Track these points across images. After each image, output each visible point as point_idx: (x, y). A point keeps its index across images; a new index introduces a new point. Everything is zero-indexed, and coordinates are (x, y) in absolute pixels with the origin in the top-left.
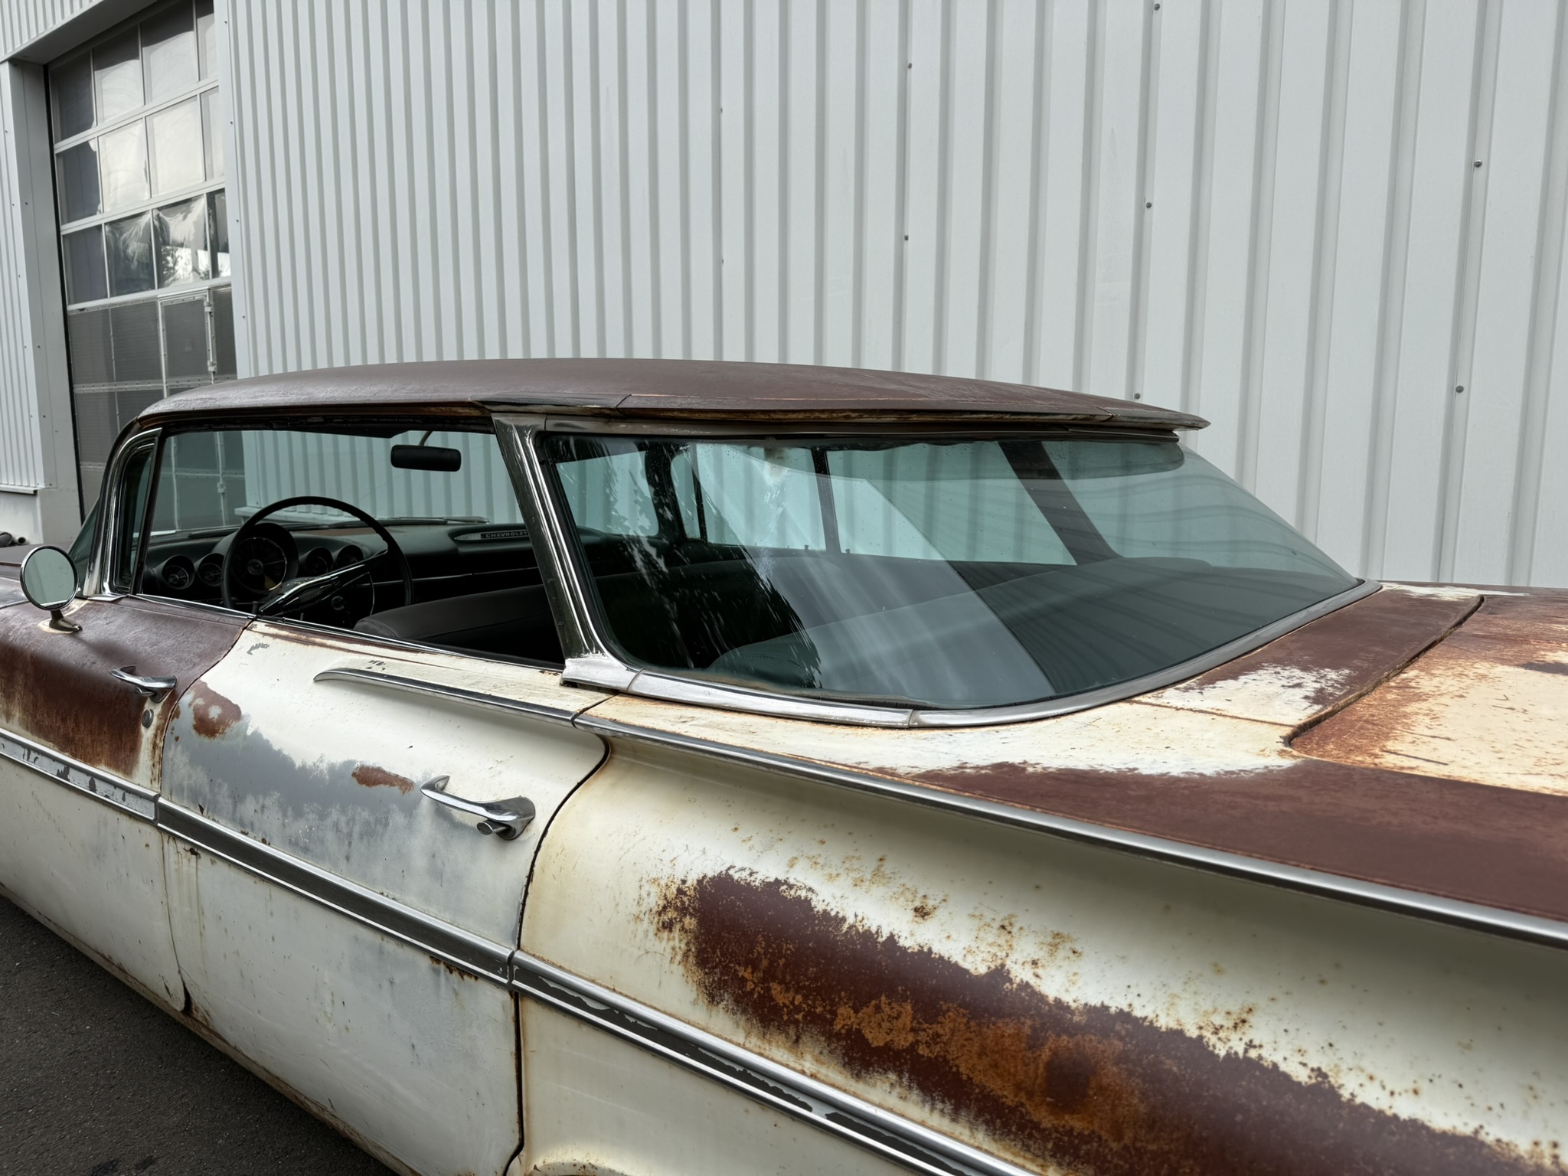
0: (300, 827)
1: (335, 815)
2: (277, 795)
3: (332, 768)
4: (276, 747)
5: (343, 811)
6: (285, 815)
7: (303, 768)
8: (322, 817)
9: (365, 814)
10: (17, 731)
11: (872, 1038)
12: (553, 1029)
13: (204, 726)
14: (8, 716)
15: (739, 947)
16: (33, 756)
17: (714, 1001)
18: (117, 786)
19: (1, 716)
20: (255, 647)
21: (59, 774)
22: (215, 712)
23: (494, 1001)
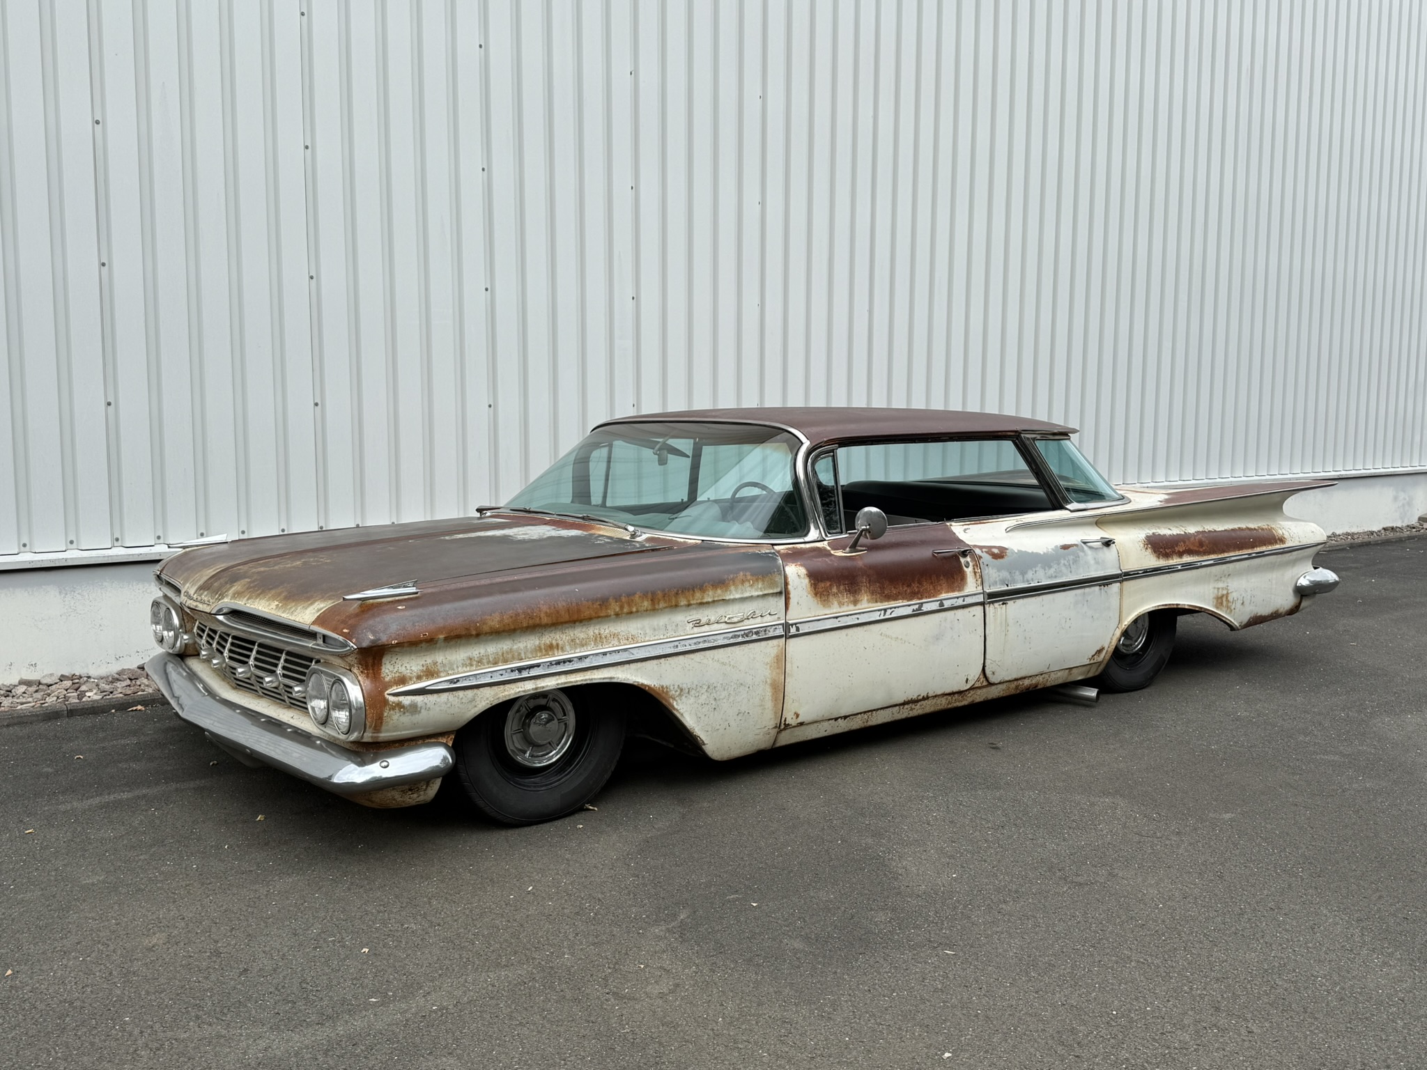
0: (1052, 571)
1: (1062, 562)
2: (1040, 565)
3: (1052, 549)
4: (1030, 551)
5: (1065, 559)
6: (1045, 570)
7: (1044, 553)
8: (1059, 564)
9: (1072, 557)
10: (868, 607)
11: (1181, 550)
12: (1130, 585)
13: (995, 556)
14: (855, 602)
15: (1160, 546)
16: (889, 611)
17: (1159, 558)
18: (958, 598)
19: (848, 606)
20: (965, 530)
21: (914, 611)
22: (996, 551)
23: (1115, 587)
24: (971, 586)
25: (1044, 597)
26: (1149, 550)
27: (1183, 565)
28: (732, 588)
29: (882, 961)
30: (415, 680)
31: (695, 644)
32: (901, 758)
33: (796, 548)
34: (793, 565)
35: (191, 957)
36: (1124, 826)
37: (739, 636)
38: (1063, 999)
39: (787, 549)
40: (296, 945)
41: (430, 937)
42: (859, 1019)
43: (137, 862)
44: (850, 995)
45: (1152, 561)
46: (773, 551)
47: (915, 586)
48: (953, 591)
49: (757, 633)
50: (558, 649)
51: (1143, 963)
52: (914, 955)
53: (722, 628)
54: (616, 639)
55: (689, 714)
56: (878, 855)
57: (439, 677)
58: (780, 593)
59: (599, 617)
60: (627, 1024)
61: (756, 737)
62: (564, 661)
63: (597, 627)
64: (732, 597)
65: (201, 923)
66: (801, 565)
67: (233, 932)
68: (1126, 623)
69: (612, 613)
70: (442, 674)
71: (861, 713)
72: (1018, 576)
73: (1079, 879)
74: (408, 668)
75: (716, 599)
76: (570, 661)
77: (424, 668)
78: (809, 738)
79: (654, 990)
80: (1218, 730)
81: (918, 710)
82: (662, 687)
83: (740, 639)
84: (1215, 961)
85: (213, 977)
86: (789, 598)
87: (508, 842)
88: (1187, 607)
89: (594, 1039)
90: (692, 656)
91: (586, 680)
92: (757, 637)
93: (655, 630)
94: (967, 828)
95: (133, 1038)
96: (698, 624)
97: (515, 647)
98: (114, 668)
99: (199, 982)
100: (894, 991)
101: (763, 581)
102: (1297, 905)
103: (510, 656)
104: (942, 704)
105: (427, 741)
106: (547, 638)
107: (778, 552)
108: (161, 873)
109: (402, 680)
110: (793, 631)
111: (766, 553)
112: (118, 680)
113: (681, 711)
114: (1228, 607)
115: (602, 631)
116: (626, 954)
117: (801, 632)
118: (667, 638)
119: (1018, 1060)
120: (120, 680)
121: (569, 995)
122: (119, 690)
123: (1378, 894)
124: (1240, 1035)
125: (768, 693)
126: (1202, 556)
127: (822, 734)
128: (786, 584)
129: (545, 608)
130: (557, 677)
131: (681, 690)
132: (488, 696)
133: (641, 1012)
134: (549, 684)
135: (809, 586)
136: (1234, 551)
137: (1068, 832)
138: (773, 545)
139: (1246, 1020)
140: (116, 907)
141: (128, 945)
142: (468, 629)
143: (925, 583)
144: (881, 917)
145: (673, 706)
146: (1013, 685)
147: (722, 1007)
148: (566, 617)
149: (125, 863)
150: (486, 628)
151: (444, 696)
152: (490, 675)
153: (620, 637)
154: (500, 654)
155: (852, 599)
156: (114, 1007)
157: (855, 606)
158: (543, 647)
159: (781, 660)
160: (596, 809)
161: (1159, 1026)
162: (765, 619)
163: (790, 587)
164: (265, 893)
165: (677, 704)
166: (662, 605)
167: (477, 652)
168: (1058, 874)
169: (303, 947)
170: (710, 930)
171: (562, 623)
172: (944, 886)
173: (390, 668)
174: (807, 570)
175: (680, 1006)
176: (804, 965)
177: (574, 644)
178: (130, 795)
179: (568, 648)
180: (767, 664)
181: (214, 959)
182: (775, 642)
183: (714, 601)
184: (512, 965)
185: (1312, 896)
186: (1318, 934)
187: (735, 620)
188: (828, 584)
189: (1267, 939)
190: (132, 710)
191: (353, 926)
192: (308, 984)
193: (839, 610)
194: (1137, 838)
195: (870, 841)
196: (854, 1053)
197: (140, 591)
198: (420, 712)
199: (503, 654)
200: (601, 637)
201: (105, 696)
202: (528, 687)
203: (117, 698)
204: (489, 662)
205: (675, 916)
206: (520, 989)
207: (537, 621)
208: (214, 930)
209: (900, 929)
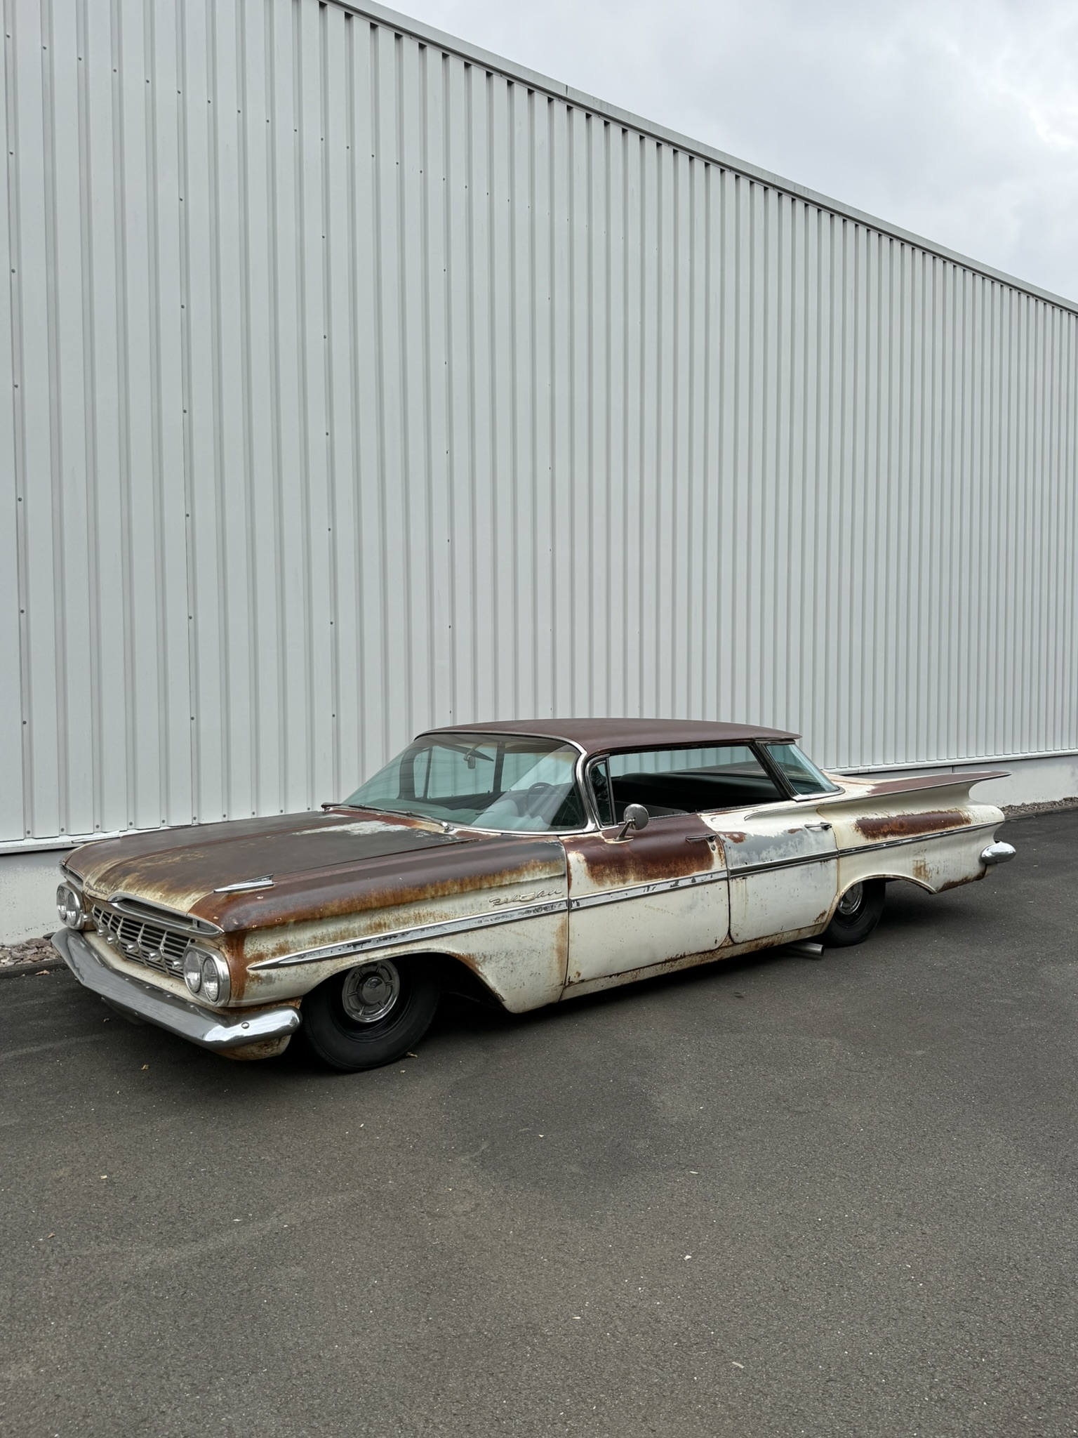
0: (782, 851)
1: (790, 843)
2: (772, 847)
3: (782, 833)
4: (764, 836)
5: (792, 841)
6: (777, 850)
7: (775, 837)
8: (787, 845)
9: (797, 839)
10: (634, 885)
11: (886, 831)
12: (844, 861)
13: (736, 840)
14: (624, 881)
15: (868, 829)
16: (652, 887)
17: (868, 838)
18: (707, 875)
19: (618, 884)
20: (712, 820)
21: (671, 886)
22: (736, 836)
23: (833, 862)
24: (717, 865)
25: (777, 872)
26: (860, 832)
27: (887, 843)
28: (525, 873)
29: (640, 1182)
30: (270, 956)
31: (496, 919)
32: (664, 1007)
33: (577, 838)
34: (574, 852)
35: (91, 1186)
36: (838, 1063)
37: (531, 911)
38: (781, 1209)
39: (570, 839)
40: (175, 1175)
41: (281, 1167)
42: (621, 1230)
43: (46, 1107)
44: (614, 1210)
45: (862, 841)
46: (558, 841)
47: (672, 867)
48: (703, 869)
49: (545, 909)
50: (385, 927)
51: (844, 1178)
52: (667, 1176)
53: (518, 906)
54: (432, 917)
55: (491, 976)
56: (642, 1091)
57: (289, 953)
58: (564, 875)
59: (418, 900)
60: (437, 1237)
61: (547, 993)
62: (390, 937)
63: (417, 908)
64: (525, 880)
65: (98, 1158)
66: (580, 852)
67: (125, 1165)
68: (843, 891)
69: (429, 896)
70: (292, 951)
71: (630, 971)
72: (754, 856)
73: (799, 1109)
74: (265, 946)
75: (512, 882)
76: (395, 936)
77: (278, 947)
78: (589, 992)
79: (460, 1208)
80: (917, 978)
81: (677, 967)
82: (469, 955)
83: (532, 914)
84: (901, 1176)
85: (109, 1203)
86: (571, 879)
87: (344, 1086)
88: (892, 877)
89: (411, 1250)
90: (493, 929)
91: (408, 951)
92: (547, 911)
93: (463, 908)
94: (714, 1067)
95: (46, 1256)
96: (498, 903)
97: (351, 926)
98: (23, 938)
99: (98, 1208)
100: (648, 1206)
101: (550, 866)
102: (968, 1127)
103: (346, 934)
104: (697, 961)
105: (280, 1005)
106: (377, 919)
107: (562, 841)
108: (66, 1115)
109: (260, 957)
110: (574, 905)
111: (552, 843)
112: (27, 948)
113: (485, 974)
114: (925, 876)
115: (421, 911)
116: (438, 1179)
117: (581, 906)
118: (473, 915)
119: (743, 1259)
120: (29, 949)
121: (391, 1213)
122: (29, 957)
123: (1032, 1117)
124: (915, 1236)
125: (555, 956)
126: (903, 836)
127: (600, 989)
128: (569, 868)
129: (375, 894)
130: (385, 950)
131: (485, 957)
132: (328, 967)
133: (449, 1227)
134: (378, 956)
135: (586, 868)
136: (929, 830)
137: (793, 1069)
138: (558, 836)
139: (921, 1223)
140: (30, 1146)
141: (40, 1178)
142: (312, 914)
143: (680, 864)
144: (641, 1144)
145: (478, 971)
146: (754, 944)
147: (512, 1222)
148: (392, 901)
149: (37, 1108)
150: (327, 913)
151: (294, 969)
152: (330, 950)
153: (436, 916)
154: (339, 933)
155: (622, 878)
156: (30, 1230)
157: (624, 884)
158: (373, 926)
159: (565, 930)
160: (416, 1056)
161: (853, 1230)
162: (552, 897)
163: (571, 871)
164: (150, 1131)
165: (481, 969)
166: (469, 888)
167: (320, 932)
168: (784, 1104)
169: (181, 1177)
170: (505, 1158)
171: (389, 906)
172: (693, 1117)
173: (250, 948)
174: (585, 856)
175: (480, 1222)
176: (579, 1186)
177: (398, 922)
178: (39, 1049)
179: (393, 926)
180: (554, 933)
181: (110, 1188)
182: (560, 915)
183: (510, 884)
184: (347, 1190)
185: (980, 1119)
186: (983, 1151)
187: (528, 898)
188: (602, 867)
189: (943, 1156)
190: (39, 975)
191: (220, 1158)
192: (185, 1207)
193: (611, 888)
194: (847, 1073)
195: (635, 1079)
196: (615, 1257)
197: (47, 874)
198: (274, 982)
199: (341, 932)
200: (420, 916)
201: (17, 962)
202: (361, 959)
203: (27, 964)
204: (330, 940)
205: (478, 1146)
206: (353, 1210)
207: (369, 905)
208: (109, 1163)
209: (656, 1154)
